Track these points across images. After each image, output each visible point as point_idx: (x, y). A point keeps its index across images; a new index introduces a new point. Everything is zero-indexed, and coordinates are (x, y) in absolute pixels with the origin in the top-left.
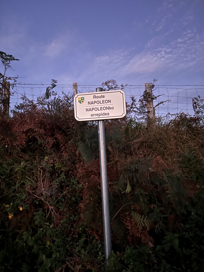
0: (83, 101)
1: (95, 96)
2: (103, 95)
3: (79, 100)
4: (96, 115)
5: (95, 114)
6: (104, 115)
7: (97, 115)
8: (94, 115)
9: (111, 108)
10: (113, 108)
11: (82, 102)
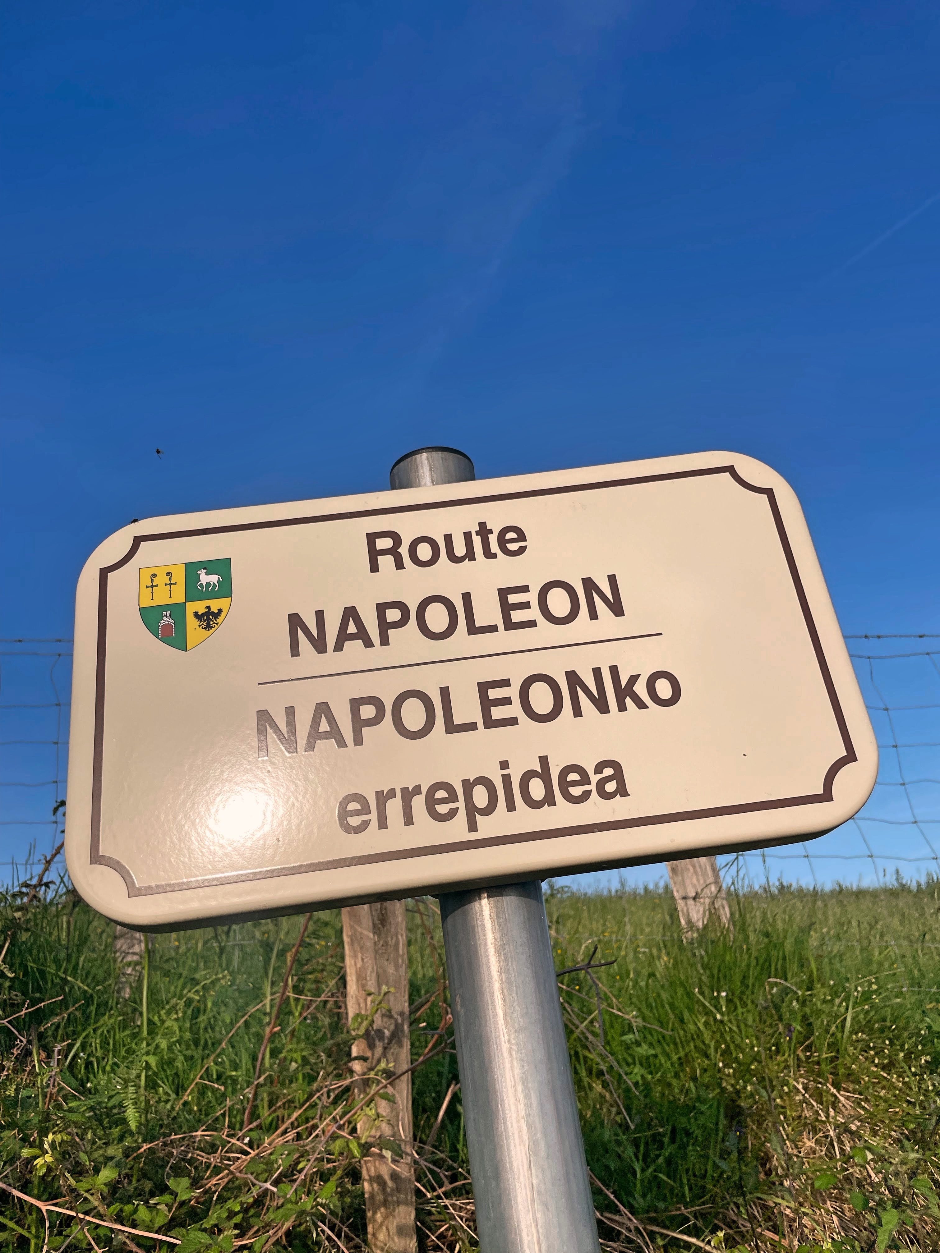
0: (215, 605)
1: (384, 543)
2: (496, 527)
3: (162, 598)
4: (419, 803)
5: (408, 795)
6: (549, 800)
7: (431, 803)
8: (394, 807)
9: (640, 688)
10: (664, 689)
11: (192, 622)
